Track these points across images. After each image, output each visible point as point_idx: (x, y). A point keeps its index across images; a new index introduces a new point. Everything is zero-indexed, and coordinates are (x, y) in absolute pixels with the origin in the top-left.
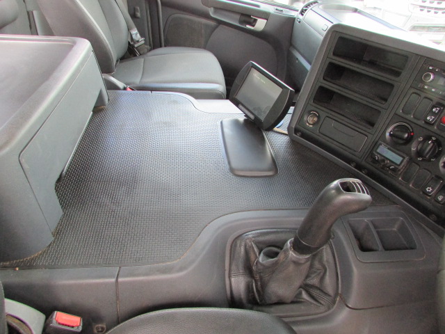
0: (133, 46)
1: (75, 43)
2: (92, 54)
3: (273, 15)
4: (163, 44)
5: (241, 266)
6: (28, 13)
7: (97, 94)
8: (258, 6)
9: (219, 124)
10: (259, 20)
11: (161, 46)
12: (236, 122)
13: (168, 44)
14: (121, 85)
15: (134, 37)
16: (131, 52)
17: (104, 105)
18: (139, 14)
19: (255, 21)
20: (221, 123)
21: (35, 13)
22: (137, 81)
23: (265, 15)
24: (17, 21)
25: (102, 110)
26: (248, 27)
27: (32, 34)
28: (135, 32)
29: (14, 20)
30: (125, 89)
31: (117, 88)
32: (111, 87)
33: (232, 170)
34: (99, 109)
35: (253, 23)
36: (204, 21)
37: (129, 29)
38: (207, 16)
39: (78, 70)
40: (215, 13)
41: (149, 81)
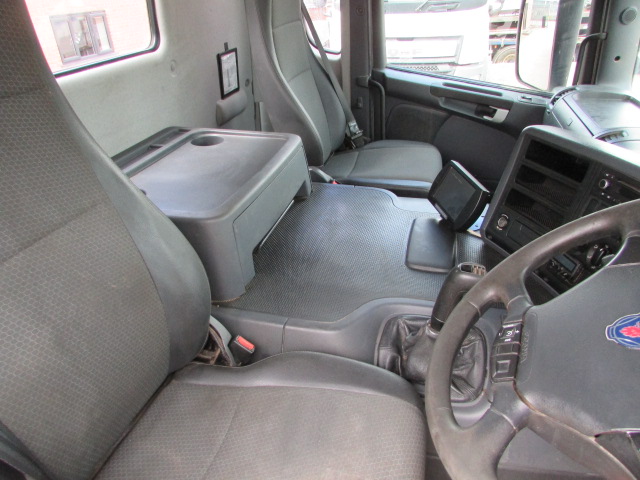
0: (350, 138)
1: (288, 139)
2: (302, 149)
3: (517, 104)
4: (384, 137)
5: (390, 341)
6: (255, 104)
7: (300, 185)
8: (500, 94)
9: (411, 221)
10: (499, 110)
11: (382, 139)
12: (433, 222)
13: (391, 136)
14: (327, 177)
15: (352, 128)
16: (346, 145)
17: (306, 195)
18: (361, 105)
19: (495, 111)
20: (414, 221)
21: (261, 104)
22: (346, 174)
23: (507, 105)
24: (244, 113)
25: (303, 200)
26: (486, 117)
27: (256, 130)
28: (353, 124)
29: (243, 111)
30: (331, 182)
31: (322, 180)
32: (316, 179)
33: (407, 263)
34: (300, 198)
35: (492, 113)
36: (432, 111)
37: (348, 121)
38: (436, 106)
39: (285, 163)
40: (446, 103)
41: (358, 176)
